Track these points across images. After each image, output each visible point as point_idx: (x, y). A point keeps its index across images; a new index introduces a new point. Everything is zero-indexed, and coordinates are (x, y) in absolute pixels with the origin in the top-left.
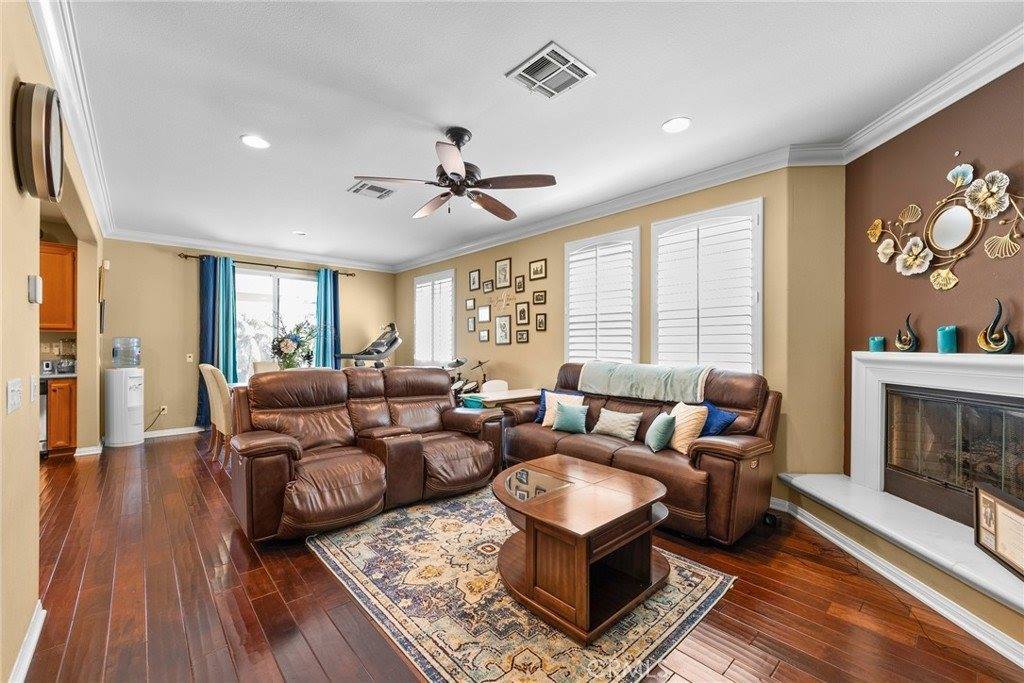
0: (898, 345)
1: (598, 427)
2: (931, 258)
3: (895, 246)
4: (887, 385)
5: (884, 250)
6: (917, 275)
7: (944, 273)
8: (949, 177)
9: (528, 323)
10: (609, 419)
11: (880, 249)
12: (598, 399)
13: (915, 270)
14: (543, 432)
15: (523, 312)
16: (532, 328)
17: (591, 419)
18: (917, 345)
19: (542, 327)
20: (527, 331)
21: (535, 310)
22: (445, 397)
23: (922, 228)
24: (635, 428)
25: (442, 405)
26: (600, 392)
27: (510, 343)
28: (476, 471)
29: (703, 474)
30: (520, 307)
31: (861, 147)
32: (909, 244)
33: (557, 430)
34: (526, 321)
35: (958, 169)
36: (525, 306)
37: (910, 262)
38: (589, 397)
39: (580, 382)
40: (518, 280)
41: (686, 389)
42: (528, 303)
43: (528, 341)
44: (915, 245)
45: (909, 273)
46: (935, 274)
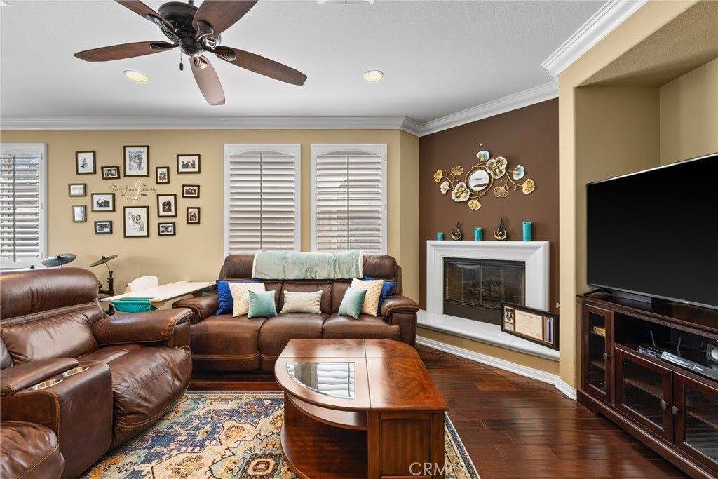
0: (453, 237)
1: (286, 307)
2: (469, 193)
3: (450, 186)
4: (444, 258)
5: (444, 187)
6: (464, 202)
7: (475, 201)
8: (478, 156)
9: (176, 216)
10: (293, 299)
11: (442, 186)
12: (277, 283)
13: (462, 199)
14: (237, 323)
15: (167, 204)
16: (181, 220)
17: (280, 301)
18: (462, 238)
19: (194, 219)
20: (174, 224)
21: (183, 204)
22: (91, 304)
23: (465, 178)
24: (319, 303)
25: (90, 314)
26: (275, 277)
27: (148, 236)
28: (177, 383)
29: (395, 327)
30: (162, 200)
31: (431, 129)
32: (458, 186)
33: (253, 318)
34: (173, 213)
35: (482, 152)
36: (171, 199)
37: (459, 194)
38: (269, 283)
39: (253, 270)
40: (160, 171)
41: (350, 269)
42: (175, 196)
43: (174, 234)
44: (462, 186)
45: (458, 200)
46: (471, 201)
